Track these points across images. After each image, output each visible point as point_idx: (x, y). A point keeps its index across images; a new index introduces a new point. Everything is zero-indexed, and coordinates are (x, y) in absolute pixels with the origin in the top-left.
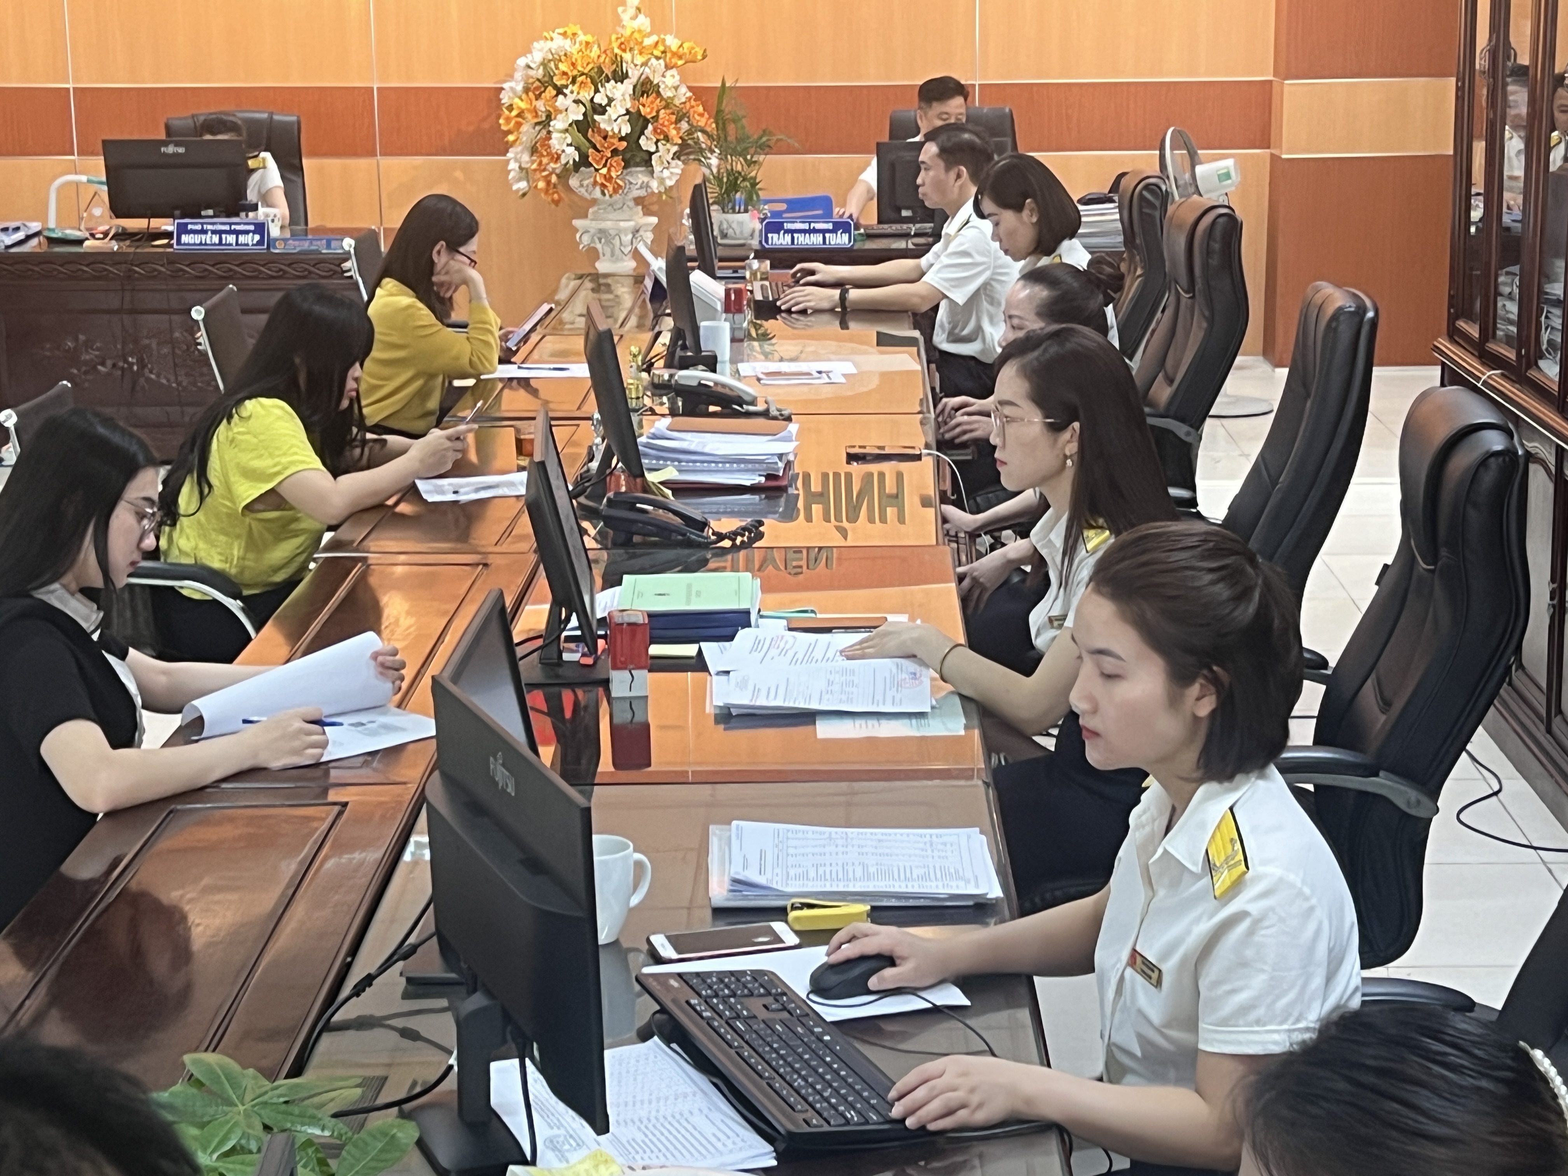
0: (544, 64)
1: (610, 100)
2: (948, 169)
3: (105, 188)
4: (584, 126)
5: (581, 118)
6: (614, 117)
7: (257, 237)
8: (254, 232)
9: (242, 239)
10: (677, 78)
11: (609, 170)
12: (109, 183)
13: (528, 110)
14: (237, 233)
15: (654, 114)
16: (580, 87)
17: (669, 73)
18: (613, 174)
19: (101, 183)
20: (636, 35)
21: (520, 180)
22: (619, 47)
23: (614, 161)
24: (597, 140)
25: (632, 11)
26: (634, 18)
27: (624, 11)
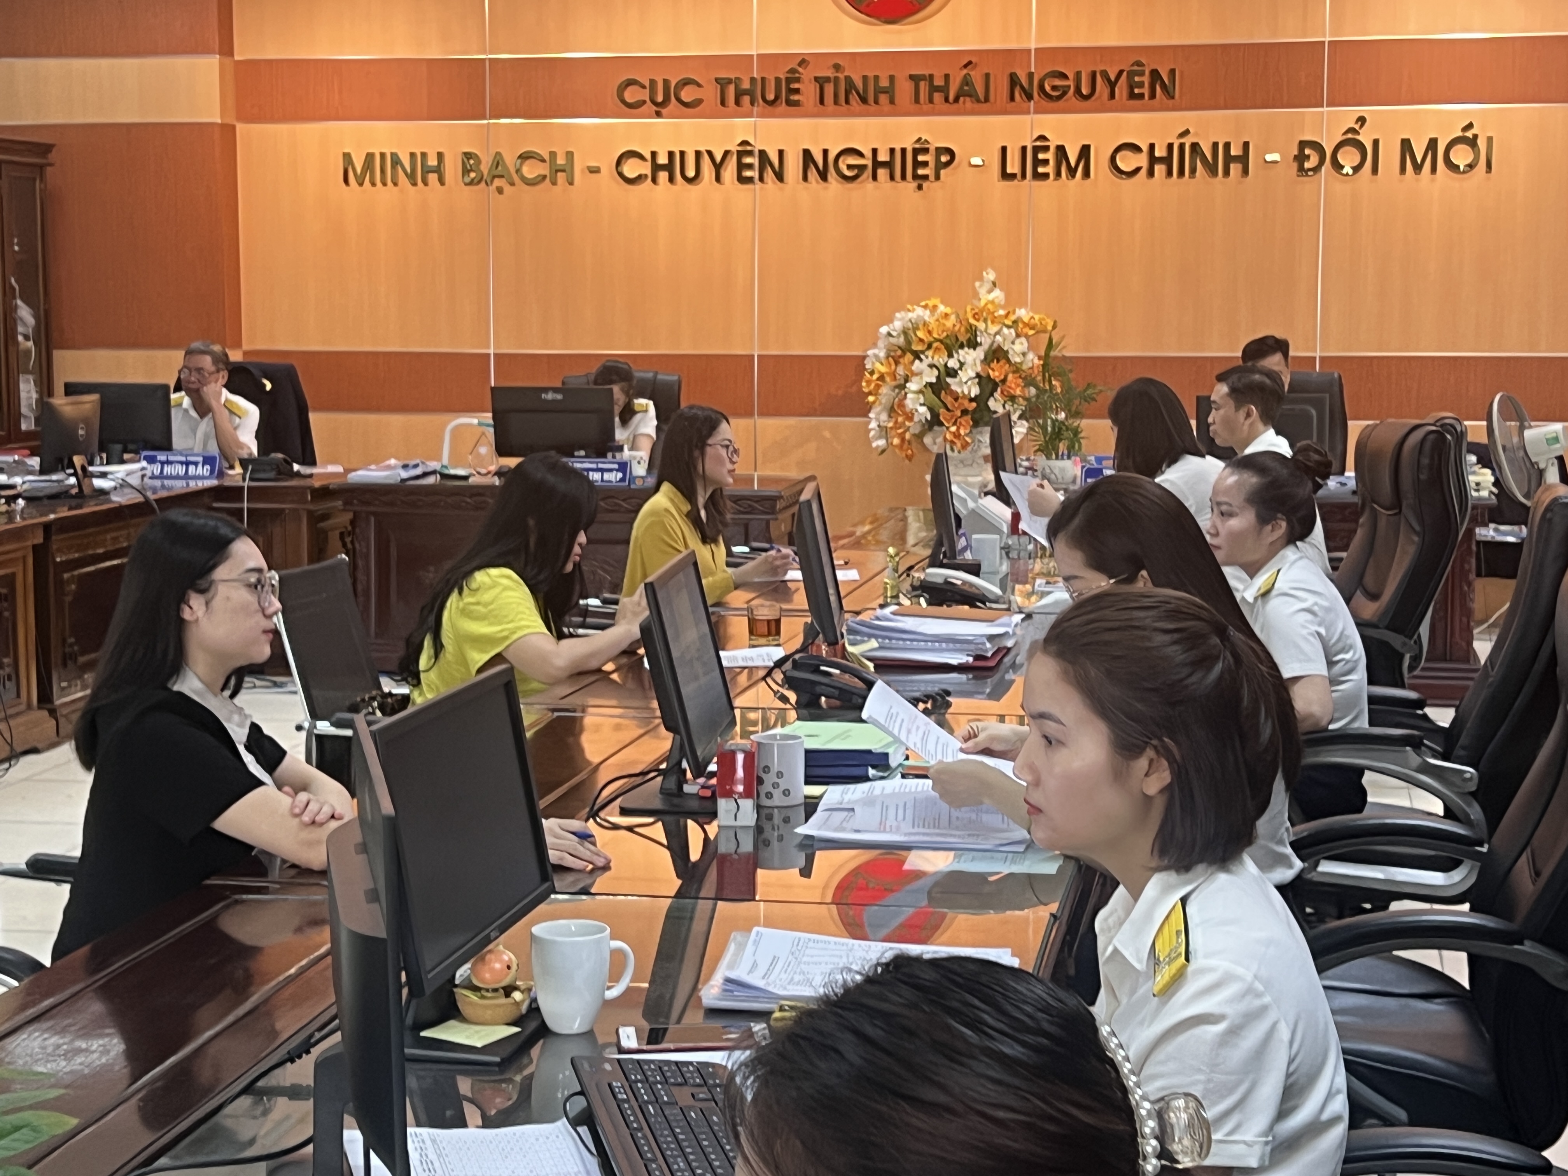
0: (905, 332)
1: (962, 364)
2: (1237, 409)
3: (492, 430)
4: (937, 388)
5: (934, 380)
6: (964, 380)
7: (620, 475)
8: (617, 470)
9: (607, 476)
10: (1026, 344)
11: (958, 429)
12: (495, 427)
13: (887, 373)
14: (602, 471)
15: (1002, 377)
16: (935, 351)
17: (1017, 341)
18: (962, 432)
19: (488, 425)
20: (990, 306)
21: (880, 437)
22: (974, 317)
23: (963, 421)
24: (949, 400)
25: (988, 286)
26: (990, 291)
27: (980, 286)
